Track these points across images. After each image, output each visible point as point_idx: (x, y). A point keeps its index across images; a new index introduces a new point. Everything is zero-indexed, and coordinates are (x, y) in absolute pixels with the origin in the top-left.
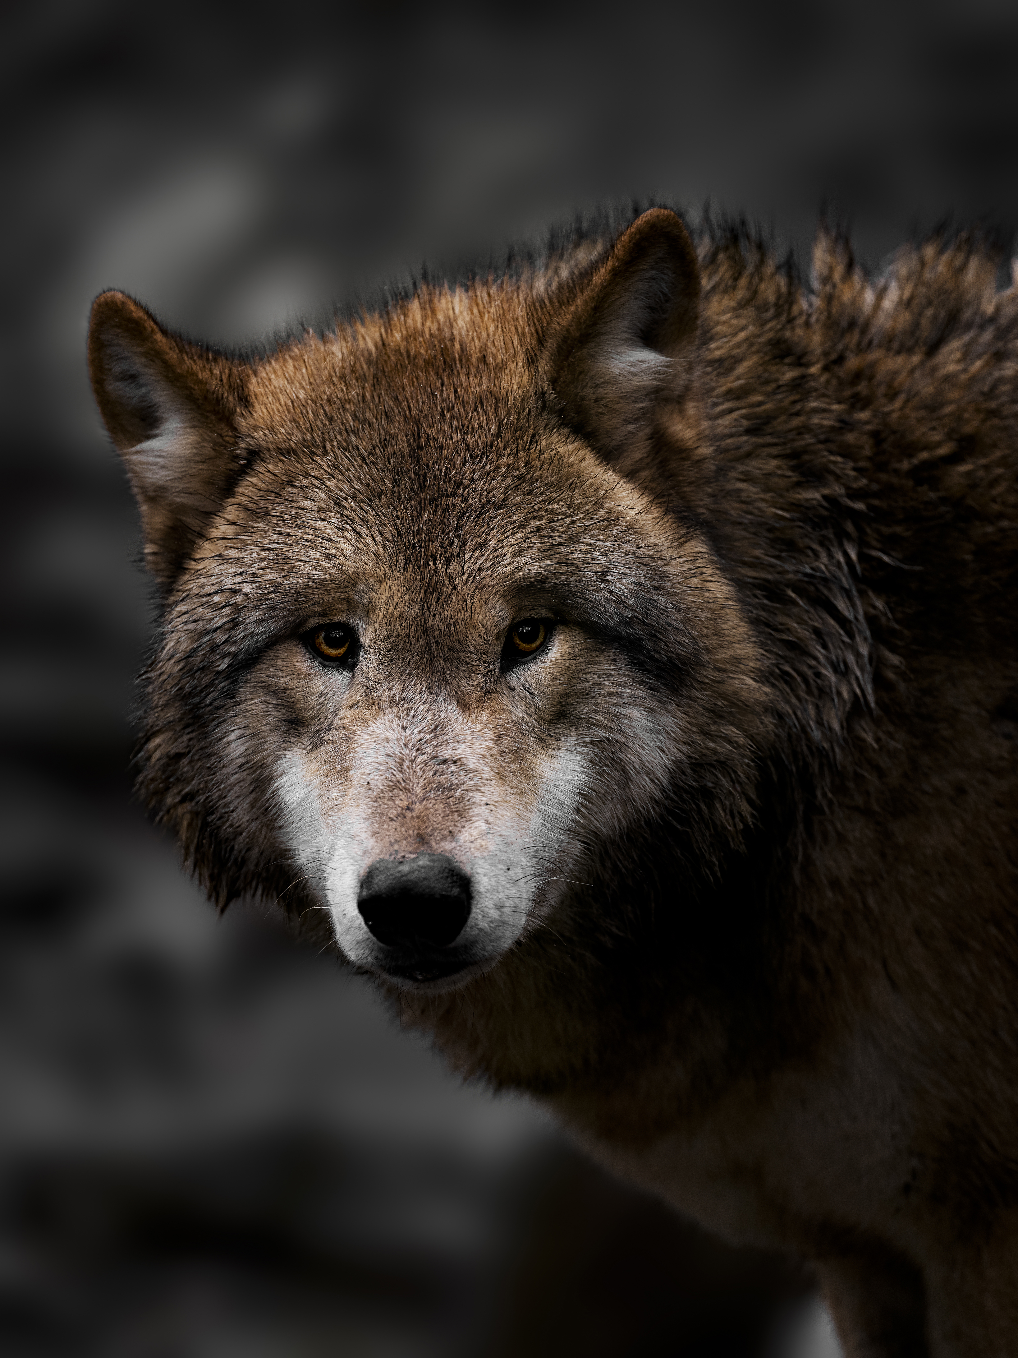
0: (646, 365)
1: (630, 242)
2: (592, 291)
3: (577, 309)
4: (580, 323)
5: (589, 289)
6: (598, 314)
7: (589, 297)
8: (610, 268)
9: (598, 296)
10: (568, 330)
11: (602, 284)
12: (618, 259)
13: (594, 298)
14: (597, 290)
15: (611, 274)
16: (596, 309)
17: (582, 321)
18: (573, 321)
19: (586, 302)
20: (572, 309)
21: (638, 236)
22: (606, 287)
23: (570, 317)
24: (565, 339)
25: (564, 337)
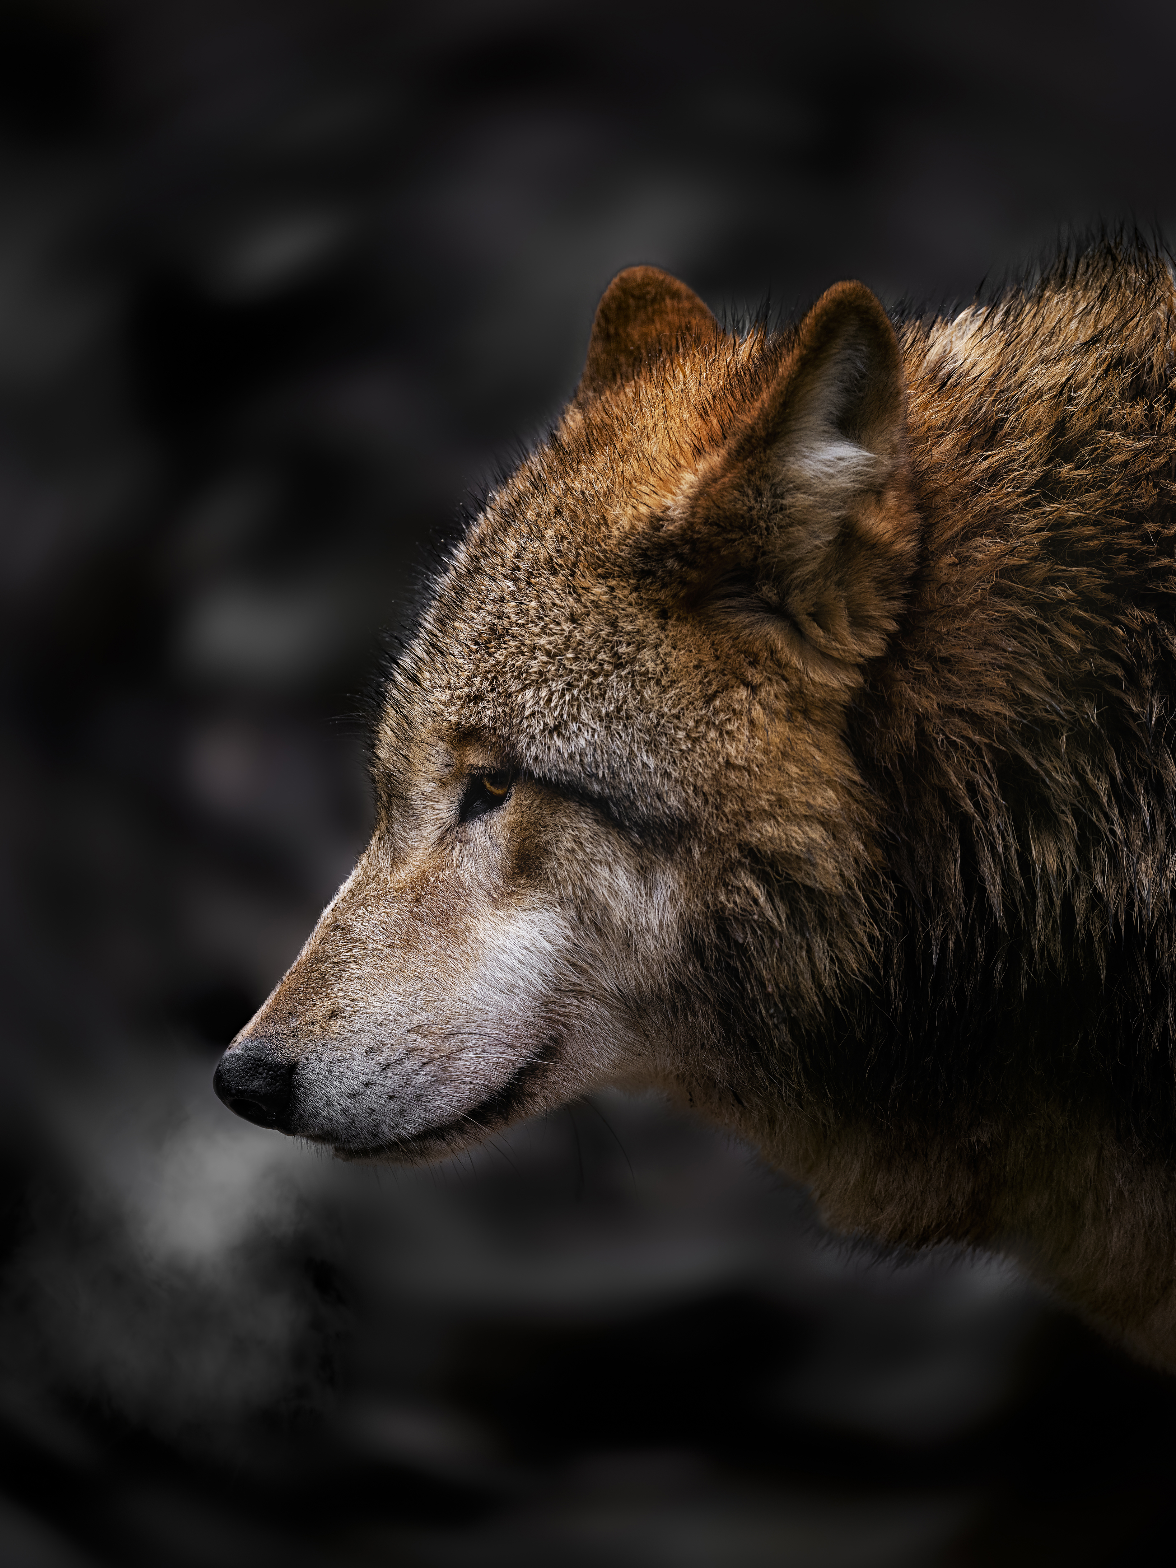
0: (846, 464)
1: (817, 325)
2: (779, 384)
3: (763, 405)
4: (768, 421)
5: (775, 381)
6: (788, 411)
7: (776, 392)
8: (797, 357)
9: (787, 390)
10: (753, 429)
11: (789, 376)
12: (805, 346)
13: (782, 393)
14: (784, 383)
15: (799, 364)
16: (785, 405)
17: (770, 418)
18: (759, 418)
19: (773, 398)
20: (758, 404)
21: (824, 318)
22: (795, 379)
23: (755, 413)
24: (748, 439)
25: (748, 436)
